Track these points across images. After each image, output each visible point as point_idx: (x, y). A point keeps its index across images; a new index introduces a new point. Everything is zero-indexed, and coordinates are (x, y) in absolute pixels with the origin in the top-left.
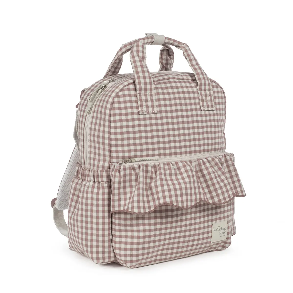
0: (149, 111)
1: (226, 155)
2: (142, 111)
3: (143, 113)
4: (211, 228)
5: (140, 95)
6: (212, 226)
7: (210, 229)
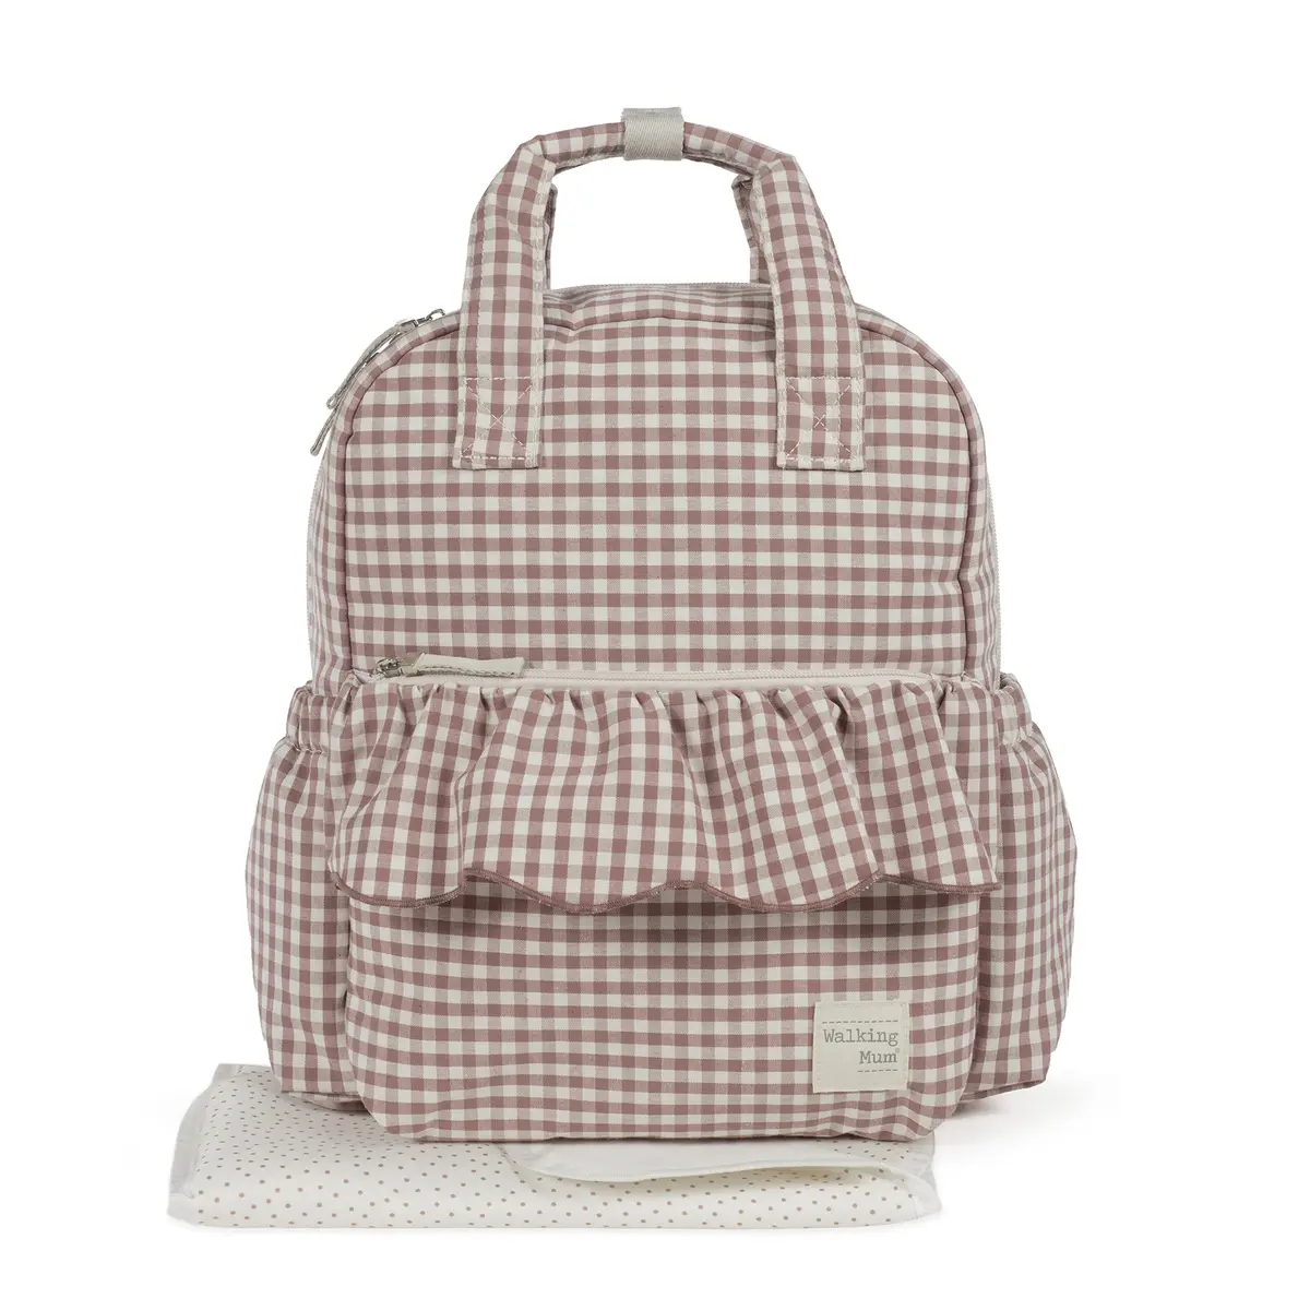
0: (501, 453)
1: (904, 688)
2: (467, 452)
3: (469, 461)
4: (807, 1021)
5: (472, 385)
6: (810, 1013)
7: (800, 1026)
